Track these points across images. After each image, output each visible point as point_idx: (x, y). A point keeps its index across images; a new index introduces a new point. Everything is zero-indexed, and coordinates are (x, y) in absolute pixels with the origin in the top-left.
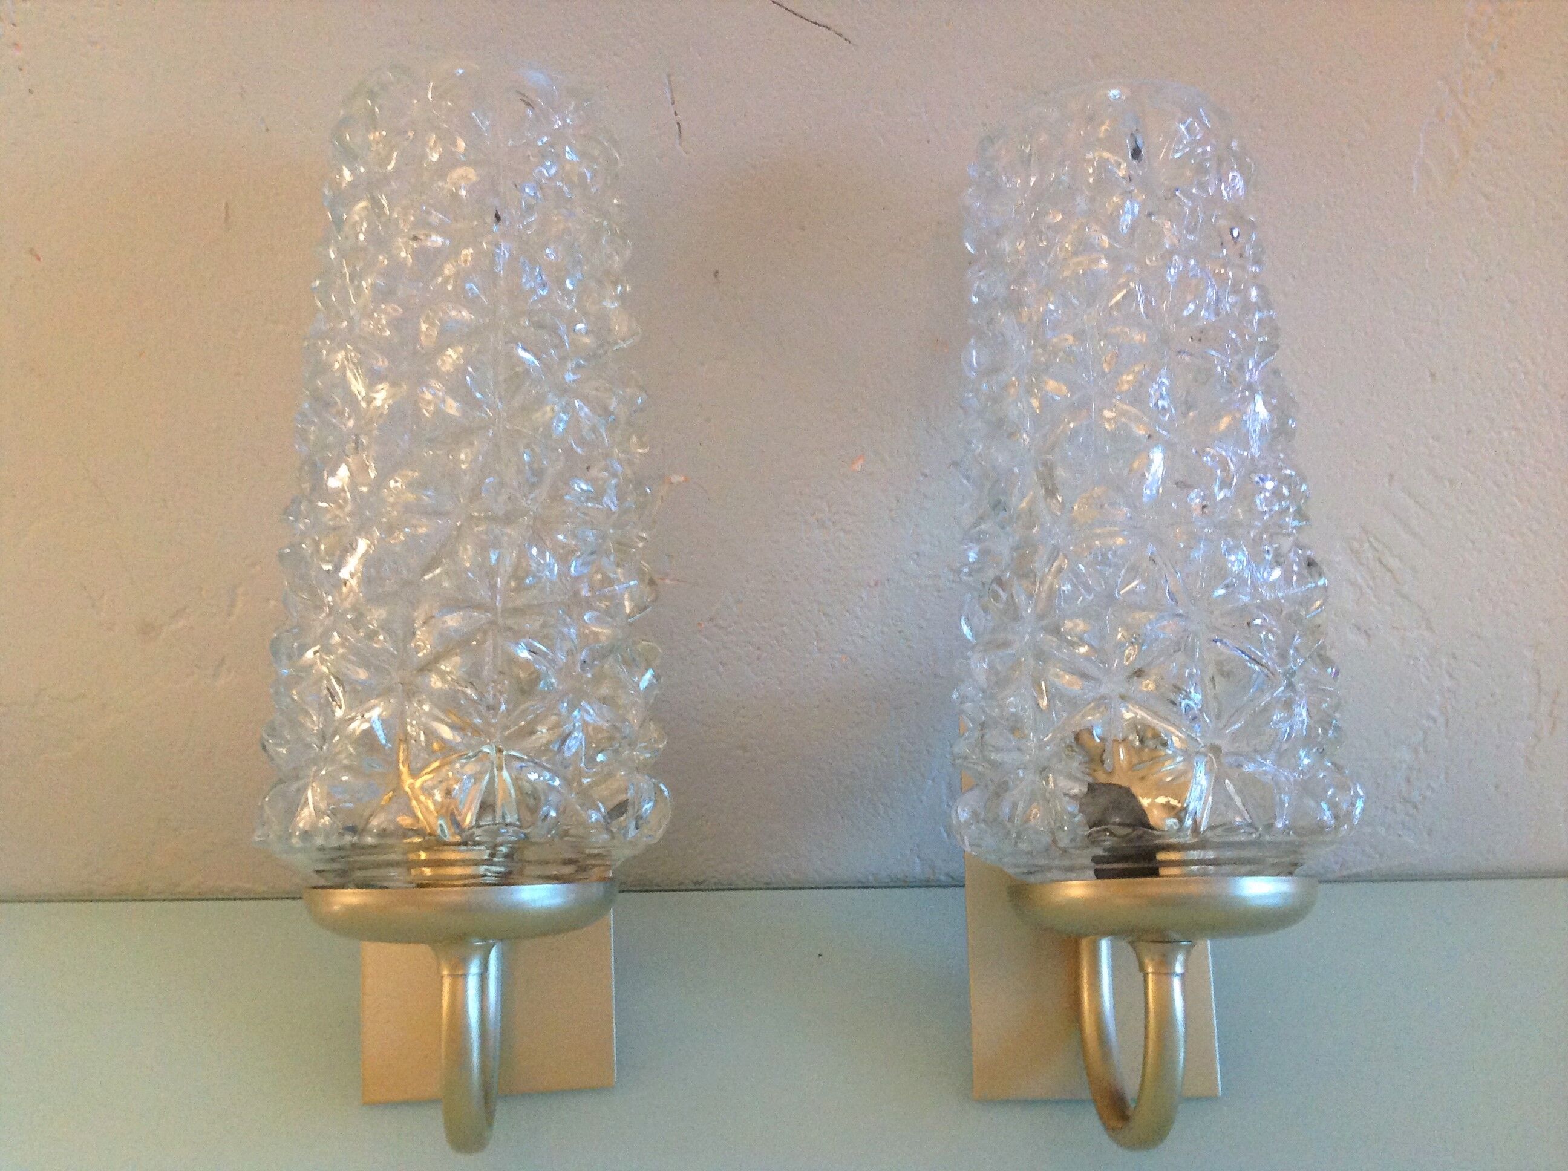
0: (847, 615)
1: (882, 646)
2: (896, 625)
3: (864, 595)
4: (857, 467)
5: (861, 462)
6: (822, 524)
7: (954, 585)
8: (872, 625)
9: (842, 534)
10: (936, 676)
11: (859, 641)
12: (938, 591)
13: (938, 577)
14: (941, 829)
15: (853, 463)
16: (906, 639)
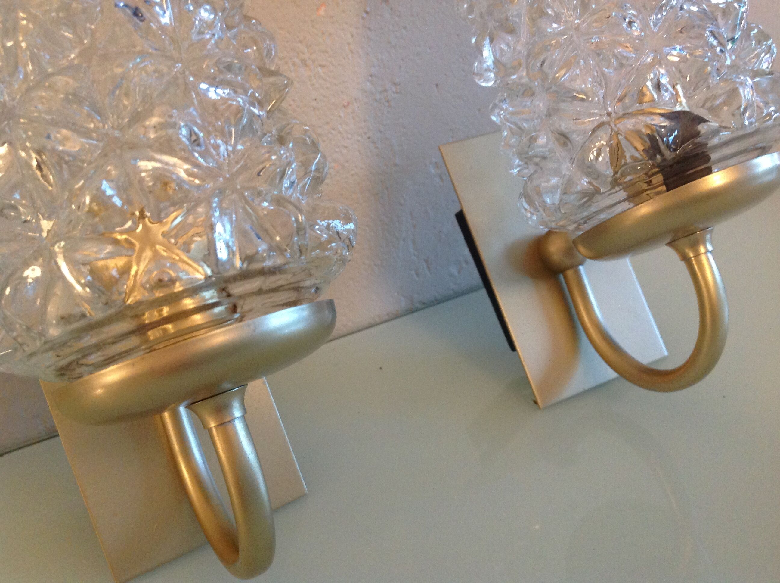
0: (333, 132)
1: (359, 151)
2: (365, 133)
3: (342, 115)
4: (322, 12)
5: (323, 8)
6: (304, 63)
7: (396, 95)
8: (350, 136)
9: (320, 69)
10: (396, 165)
11: (345, 151)
12: (388, 101)
13: (386, 91)
14: (413, 272)
15: (318, 9)
16: (373, 142)
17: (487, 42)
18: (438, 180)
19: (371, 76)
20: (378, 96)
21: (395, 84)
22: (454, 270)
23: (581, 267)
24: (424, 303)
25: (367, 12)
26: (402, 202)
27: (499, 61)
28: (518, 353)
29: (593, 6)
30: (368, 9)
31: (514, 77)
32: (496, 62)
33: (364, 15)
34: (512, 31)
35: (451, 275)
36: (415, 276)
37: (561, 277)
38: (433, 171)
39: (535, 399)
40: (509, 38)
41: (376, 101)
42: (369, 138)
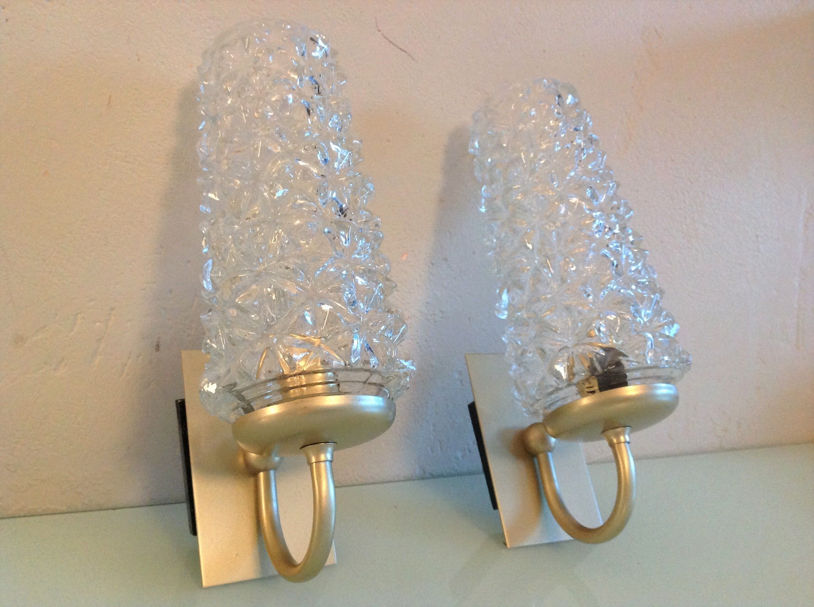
5: (405, 256)
12: (435, 322)
13: (435, 315)
14: (429, 448)
15: (403, 256)
16: (420, 347)
17: (505, 291)
18: (459, 383)
19: (427, 303)
20: (429, 317)
21: (441, 312)
22: (459, 455)
23: (550, 454)
24: (432, 475)
25: (432, 264)
26: (432, 393)
27: (511, 304)
28: (499, 511)
29: (569, 281)
30: (433, 262)
31: (519, 314)
32: (510, 304)
33: (430, 265)
34: (521, 288)
35: (457, 458)
36: (430, 451)
37: (536, 460)
38: (457, 376)
39: (505, 541)
40: (519, 292)
41: (427, 320)
42: (417, 343)
